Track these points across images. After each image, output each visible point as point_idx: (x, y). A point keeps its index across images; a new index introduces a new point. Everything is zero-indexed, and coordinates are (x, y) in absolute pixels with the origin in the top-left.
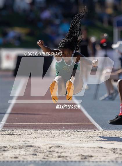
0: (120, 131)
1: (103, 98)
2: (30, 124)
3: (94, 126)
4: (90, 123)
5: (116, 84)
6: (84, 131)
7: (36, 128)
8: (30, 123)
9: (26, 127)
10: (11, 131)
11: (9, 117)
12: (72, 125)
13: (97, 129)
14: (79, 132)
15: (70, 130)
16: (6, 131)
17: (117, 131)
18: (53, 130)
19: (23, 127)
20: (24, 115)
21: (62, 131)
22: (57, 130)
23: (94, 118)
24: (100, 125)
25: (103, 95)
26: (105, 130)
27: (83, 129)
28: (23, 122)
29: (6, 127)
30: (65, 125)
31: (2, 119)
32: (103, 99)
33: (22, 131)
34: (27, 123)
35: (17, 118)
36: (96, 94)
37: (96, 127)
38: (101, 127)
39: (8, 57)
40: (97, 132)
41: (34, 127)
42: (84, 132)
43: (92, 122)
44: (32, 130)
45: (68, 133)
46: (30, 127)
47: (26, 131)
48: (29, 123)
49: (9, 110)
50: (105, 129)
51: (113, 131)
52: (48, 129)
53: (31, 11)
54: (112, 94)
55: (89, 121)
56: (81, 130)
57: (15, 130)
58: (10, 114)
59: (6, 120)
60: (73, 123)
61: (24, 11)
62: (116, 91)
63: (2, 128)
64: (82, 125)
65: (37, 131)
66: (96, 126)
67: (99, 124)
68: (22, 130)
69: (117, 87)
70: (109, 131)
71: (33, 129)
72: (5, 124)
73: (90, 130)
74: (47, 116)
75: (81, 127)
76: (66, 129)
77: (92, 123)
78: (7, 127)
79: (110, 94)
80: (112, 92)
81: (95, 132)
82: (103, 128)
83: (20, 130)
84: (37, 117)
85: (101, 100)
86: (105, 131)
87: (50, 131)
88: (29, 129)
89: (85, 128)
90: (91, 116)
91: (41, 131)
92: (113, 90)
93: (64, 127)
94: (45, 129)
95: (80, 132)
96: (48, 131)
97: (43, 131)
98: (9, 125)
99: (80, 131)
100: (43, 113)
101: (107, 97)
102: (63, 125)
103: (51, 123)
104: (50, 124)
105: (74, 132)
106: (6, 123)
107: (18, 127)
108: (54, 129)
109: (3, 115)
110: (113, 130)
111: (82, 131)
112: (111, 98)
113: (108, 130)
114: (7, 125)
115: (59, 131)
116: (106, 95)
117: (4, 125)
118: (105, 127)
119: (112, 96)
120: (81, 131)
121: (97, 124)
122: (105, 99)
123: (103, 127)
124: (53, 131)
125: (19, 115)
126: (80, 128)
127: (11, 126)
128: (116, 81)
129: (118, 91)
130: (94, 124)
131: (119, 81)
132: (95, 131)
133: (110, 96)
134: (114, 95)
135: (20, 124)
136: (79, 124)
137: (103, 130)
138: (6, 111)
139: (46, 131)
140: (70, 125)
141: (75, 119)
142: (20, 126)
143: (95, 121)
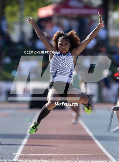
2: (44, 155)
3: (107, 157)
4: (103, 154)
7: (51, 159)
9: (40, 158)
11: (24, 148)
12: (85, 156)
19: (38, 158)
20: (40, 147)
22: (71, 161)
23: (107, 150)
24: (113, 157)
27: (96, 160)
28: (38, 153)
30: (79, 156)
31: (18, 150)
32: (115, 131)
34: (42, 154)
35: (32, 150)
41: (48, 158)
46: (45, 158)
49: (25, 142)
50: (117, 160)
52: (62, 160)
55: (102, 152)
57: (30, 161)
58: (26, 145)
59: (21, 151)
60: (87, 154)
63: (17, 159)
64: (95, 156)
66: (109, 157)
67: (112, 155)
68: (37, 161)
71: (47, 160)
72: (20, 155)
73: (103, 161)
75: (94, 158)
77: (105, 154)
78: (22, 157)
83: (35, 161)
84: (51, 148)
88: (44, 160)
89: (98, 159)
90: (105, 148)
93: (77, 158)
94: (59, 160)
98: (24, 156)
100: (57, 145)
102: (77, 156)
104: (64, 155)
107: (33, 158)
108: (68, 160)
109: (18, 146)
114: (22, 156)
117: (20, 156)
118: (117, 158)
121: (110, 155)
123: (115, 158)
125: (34, 146)
126: (93, 160)
127: (27, 157)
130: (107, 155)
136: (93, 155)
137: (116, 161)
138: (22, 142)
140: (84, 156)
141: (89, 151)
142: (35, 156)
143: (108, 152)
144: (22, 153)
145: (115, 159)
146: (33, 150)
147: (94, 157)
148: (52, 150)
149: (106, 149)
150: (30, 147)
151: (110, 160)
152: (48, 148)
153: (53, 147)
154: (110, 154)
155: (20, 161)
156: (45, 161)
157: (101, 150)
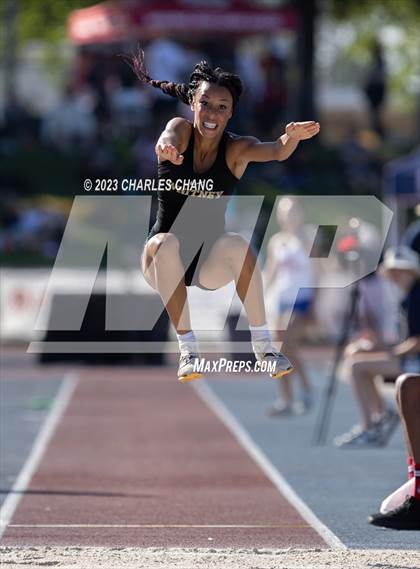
0: (404, 552)
1: (346, 438)
2: (93, 526)
3: (317, 533)
4: (302, 524)
5: (390, 393)
6: (278, 551)
7: (115, 540)
8: (96, 523)
9: (79, 537)
10: (30, 552)
11: (22, 502)
12: (239, 532)
13: (326, 545)
14: (264, 555)
15: (230, 549)
16: (10, 551)
17: (395, 552)
18: (172, 549)
19: (71, 539)
20: (76, 498)
21: (204, 552)
22: (187, 549)
23: (313, 508)
24: (334, 532)
25: (347, 429)
26: (354, 548)
27: (275, 545)
28: (71, 522)
29: (11, 539)
30: (215, 532)
33: (65, 553)
34: (83, 523)
35: (48, 509)
36: (322, 425)
37: (322, 539)
38: (340, 537)
39: (20, 299)
40: (325, 554)
41: (106, 537)
42: (278, 554)
43: (309, 522)
44: (100, 549)
45: (225, 558)
46: (93, 537)
47: (81, 553)
48: (89, 526)
49: (23, 481)
50: (351, 544)
51: (380, 552)
52: (154, 544)
53: (100, 139)
54: (378, 425)
55: (297, 517)
56: (269, 550)
57: (41, 549)
58: (27, 492)
59: (11, 513)
60: (242, 523)
61: (76, 139)
62: (391, 414)
64: (273, 529)
65: (120, 552)
66: (321, 533)
67: (332, 527)
68: (67, 549)
69: (395, 402)
70: (367, 552)
71: (103, 544)
72: (8, 528)
73: (301, 547)
74: (153, 501)
75: (270, 538)
76: (217, 546)
77: (306, 524)
78: (15, 537)
79: (369, 424)
80: (376, 417)
81: (318, 554)
82: (347, 540)
83: (59, 549)
84: (118, 502)
85: (340, 444)
86: (352, 551)
87: (162, 552)
88: (91, 544)
89: (283, 541)
90: (306, 500)
91: (133, 553)
92: (380, 412)
93: (210, 539)
94: (144, 545)
95: (267, 556)
96: (156, 554)
97: (137, 553)
98: (20, 532)
99: (266, 553)
100: (139, 491)
101: (360, 436)
102: (208, 532)
103: (168, 523)
104: (162, 526)
105: (245, 555)
106: (11, 524)
107: (51, 538)
108: (177, 543)
110: (379, 548)
111: (274, 552)
112: (375, 437)
113: (363, 548)
114: (14, 531)
115: (196, 551)
116: (358, 429)
117: (5, 532)
118: (351, 539)
119: (378, 431)
120: (271, 553)
121: (325, 527)
122: (352, 443)
123: (344, 536)
124: (175, 552)
125: (58, 497)
126: (265, 543)
127: (30, 536)
128: (390, 380)
129: (397, 416)
130: (312, 526)
131: (401, 379)
132: (319, 551)
133: (372, 432)
134: (386, 427)
135: (59, 528)
136: (264, 526)
137: (346, 548)
138: (12, 484)
139: (149, 552)
140: (233, 530)
141: (249, 513)
142: (59, 533)
143: (318, 516)
144: (15, 519)
145: (344, 542)
146: (54, 511)
147: (267, 532)
148: (122, 511)
149: (310, 507)
150: (43, 498)
151: (326, 544)
152: (106, 501)
153: (124, 499)
154: (324, 523)
155: (7, 549)
156: (94, 549)
157: (293, 508)
